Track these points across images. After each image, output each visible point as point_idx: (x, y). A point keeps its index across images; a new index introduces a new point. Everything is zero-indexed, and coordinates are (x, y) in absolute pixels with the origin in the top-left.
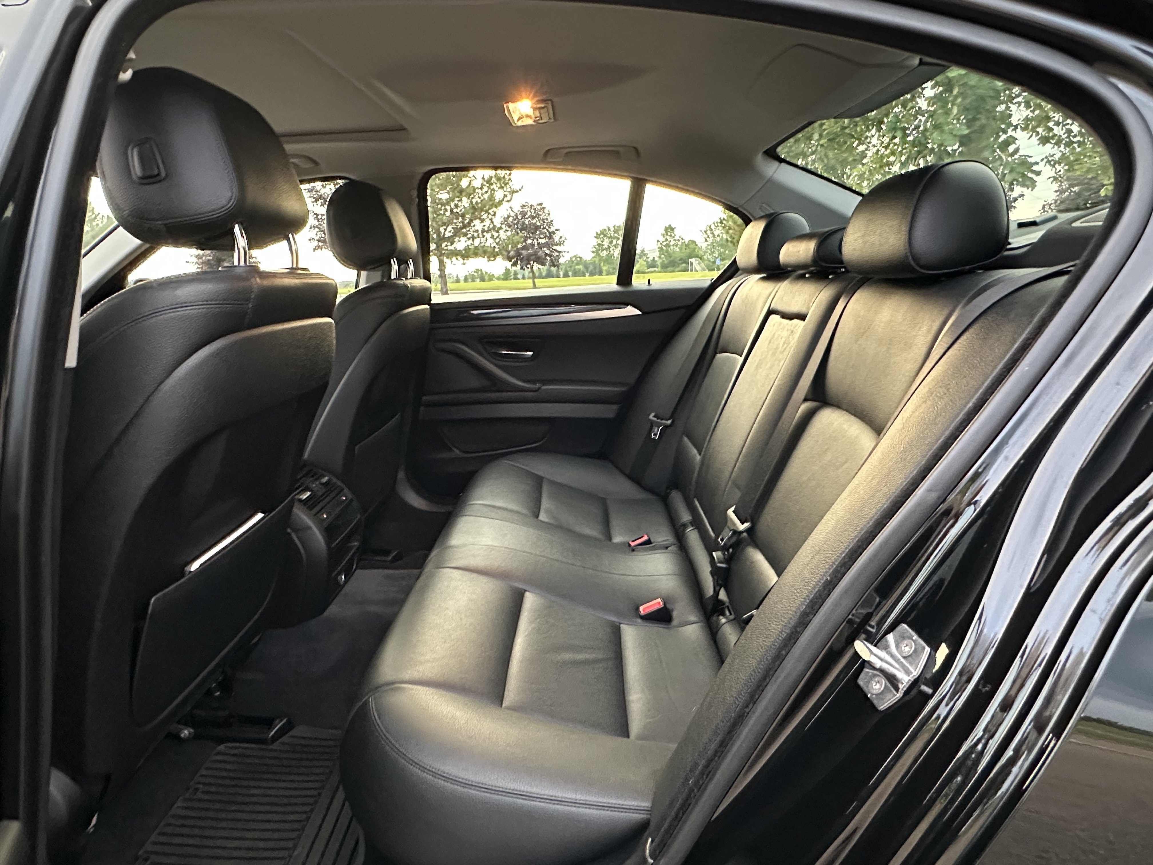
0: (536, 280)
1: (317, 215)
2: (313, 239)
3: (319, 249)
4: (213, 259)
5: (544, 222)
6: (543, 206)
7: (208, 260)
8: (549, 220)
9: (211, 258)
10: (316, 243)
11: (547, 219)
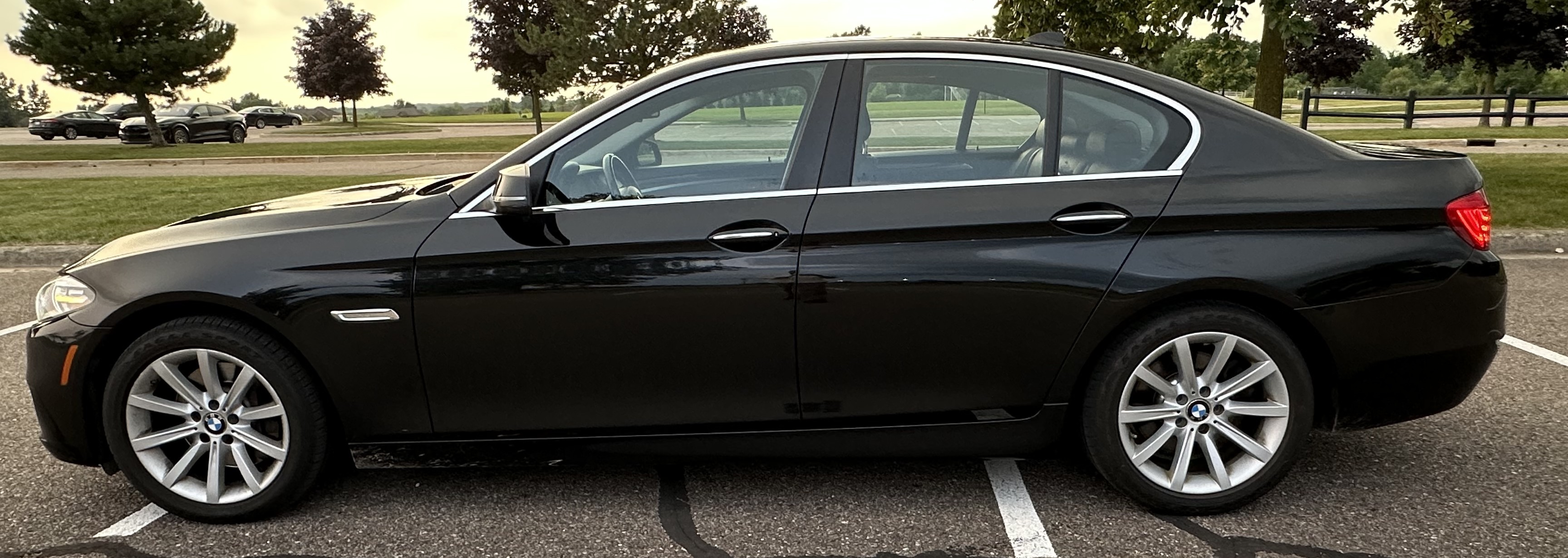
0: (745, 109)
1: (481, 24)
2: (476, 54)
3: (483, 68)
4: (330, 75)
5: (758, 33)
6: (756, 11)
7: (325, 77)
8: (765, 30)
9: (328, 74)
10: (479, 60)
11: (762, 29)
